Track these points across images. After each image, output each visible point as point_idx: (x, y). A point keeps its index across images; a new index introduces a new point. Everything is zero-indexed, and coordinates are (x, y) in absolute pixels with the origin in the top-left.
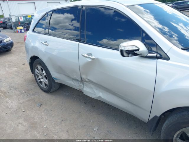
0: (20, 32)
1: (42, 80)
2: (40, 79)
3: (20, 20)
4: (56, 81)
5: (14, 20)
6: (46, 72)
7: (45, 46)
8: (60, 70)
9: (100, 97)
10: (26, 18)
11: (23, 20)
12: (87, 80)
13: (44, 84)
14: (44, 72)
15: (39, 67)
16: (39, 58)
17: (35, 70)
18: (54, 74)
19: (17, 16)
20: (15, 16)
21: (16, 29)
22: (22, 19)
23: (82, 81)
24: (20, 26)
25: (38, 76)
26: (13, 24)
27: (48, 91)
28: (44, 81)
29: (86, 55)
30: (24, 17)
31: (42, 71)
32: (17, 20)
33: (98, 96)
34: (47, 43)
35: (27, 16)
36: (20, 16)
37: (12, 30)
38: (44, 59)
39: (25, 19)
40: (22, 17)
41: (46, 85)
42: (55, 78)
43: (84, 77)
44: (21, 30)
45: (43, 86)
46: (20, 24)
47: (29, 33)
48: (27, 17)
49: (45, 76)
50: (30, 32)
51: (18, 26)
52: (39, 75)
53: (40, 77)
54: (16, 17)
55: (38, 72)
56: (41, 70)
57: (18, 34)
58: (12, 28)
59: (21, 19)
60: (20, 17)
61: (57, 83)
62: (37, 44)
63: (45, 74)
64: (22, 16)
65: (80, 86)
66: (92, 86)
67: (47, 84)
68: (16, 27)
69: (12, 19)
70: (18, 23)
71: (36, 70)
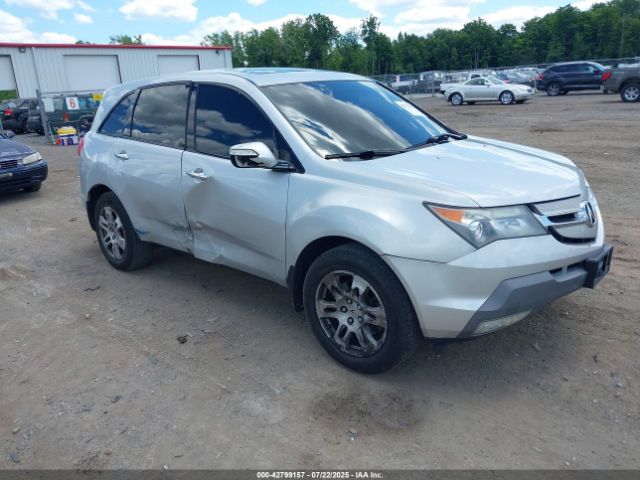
0: (66, 143)
1: (113, 241)
2: (108, 239)
3: (69, 108)
4: (143, 238)
5: (49, 106)
6: (122, 220)
7: (121, 161)
8: (150, 210)
9: (221, 257)
10: (88, 103)
11: (77, 107)
12: (198, 225)
13: (117, 251)
14: (118, 221)
15: (108, 210)
16: (110, 190)
17: (98, 219)
18: (139, 222)
19: (59, 95)
20: (52, 95)
21: (55, 133)
22: (73, 105)
23: (190, 228)
24: (67, 125)
25: (105, 233)
26: (45, 119)
27: (125, 266)
28: (118, 241)
29: (193, 174)
30: (80, 98)
31: (115, 218)
32: (60, 107)
33: (217, 256)
34: (125, 155)
35: (91, 96)
36: (70, 96)
37: (43, 138)
38: (118, 190)
39: (84, 103)
40: (76, 100)
41: (120, 250)
42: (140, 232)
43: (192, 218)
44: (69, 136)
45: (117, 255)
46: (67, 121)
47: (90, 136)
48: (90, 100)
49: (120, 230)
50: (92, 135)
51: (60, 127)
52: (107, 229)
53: (110, 234)
54: (57, 98)
55: (106, 222)
56: (111, 217)
57: (60, 149)
58: (43, 130)
59: (71, 103)
60: (68, 100)
61: (145, 242)
62: (106, 159)
63: (120, 225)
64: (76, 95)
65: (188, 241)
66: (208, 236)
67: (123, 247)
68: (55, 128)
69: (46, 104)
70: (61, 117)
71: (102, 218)
